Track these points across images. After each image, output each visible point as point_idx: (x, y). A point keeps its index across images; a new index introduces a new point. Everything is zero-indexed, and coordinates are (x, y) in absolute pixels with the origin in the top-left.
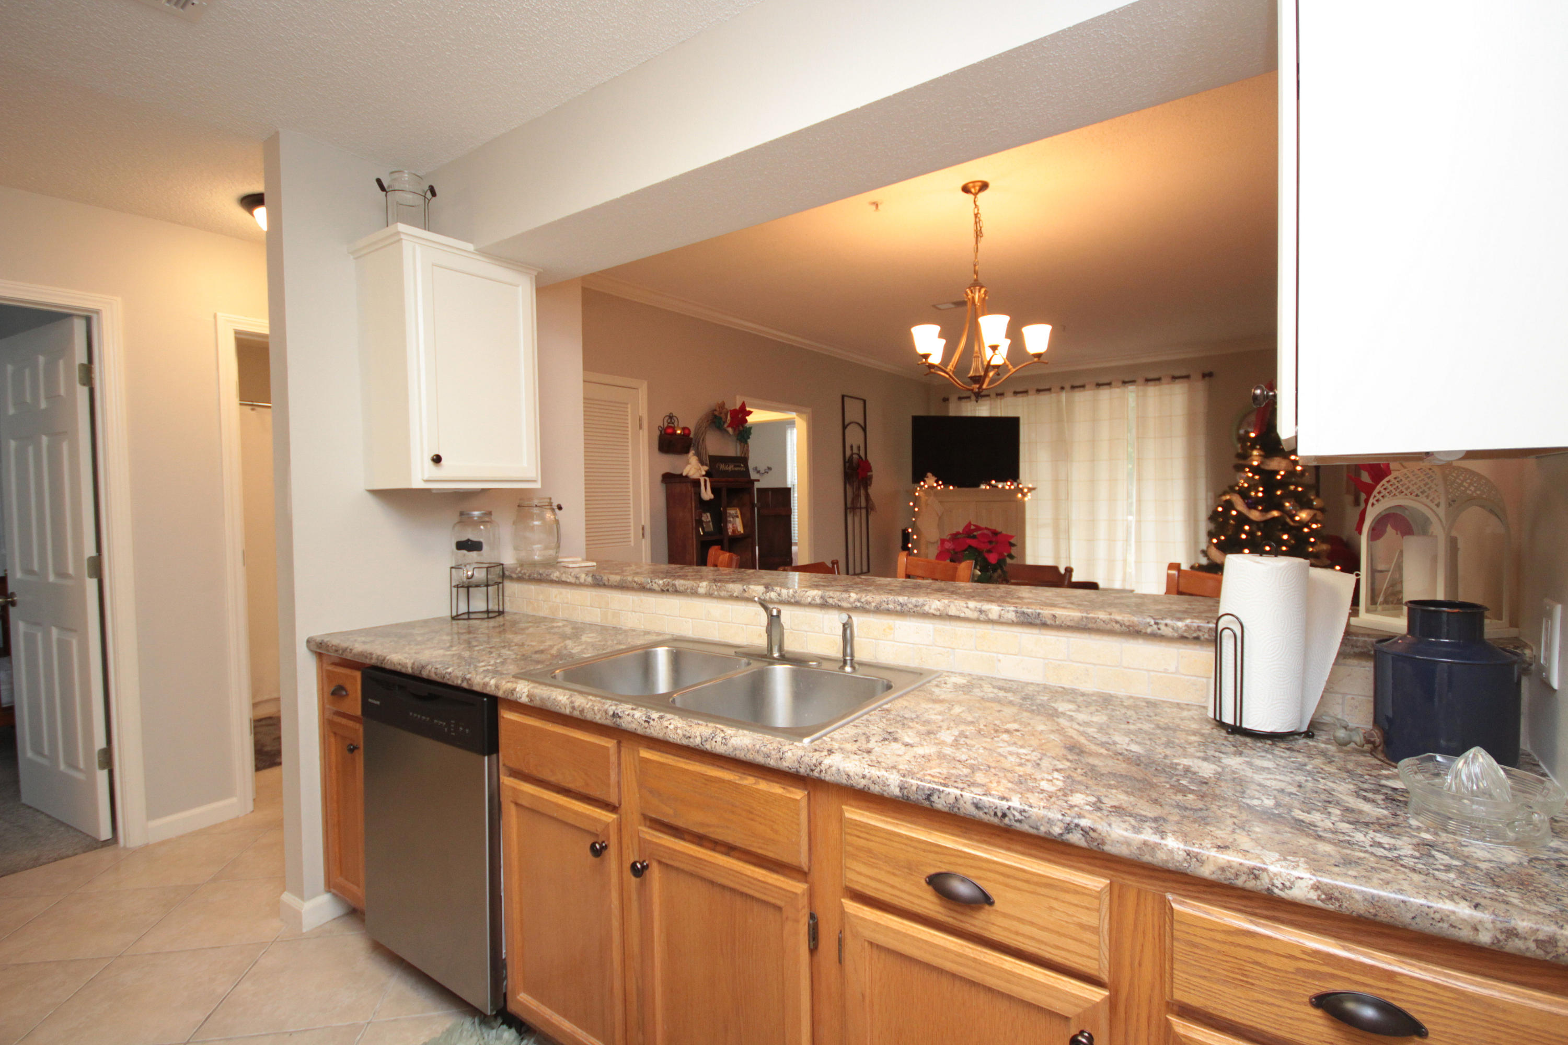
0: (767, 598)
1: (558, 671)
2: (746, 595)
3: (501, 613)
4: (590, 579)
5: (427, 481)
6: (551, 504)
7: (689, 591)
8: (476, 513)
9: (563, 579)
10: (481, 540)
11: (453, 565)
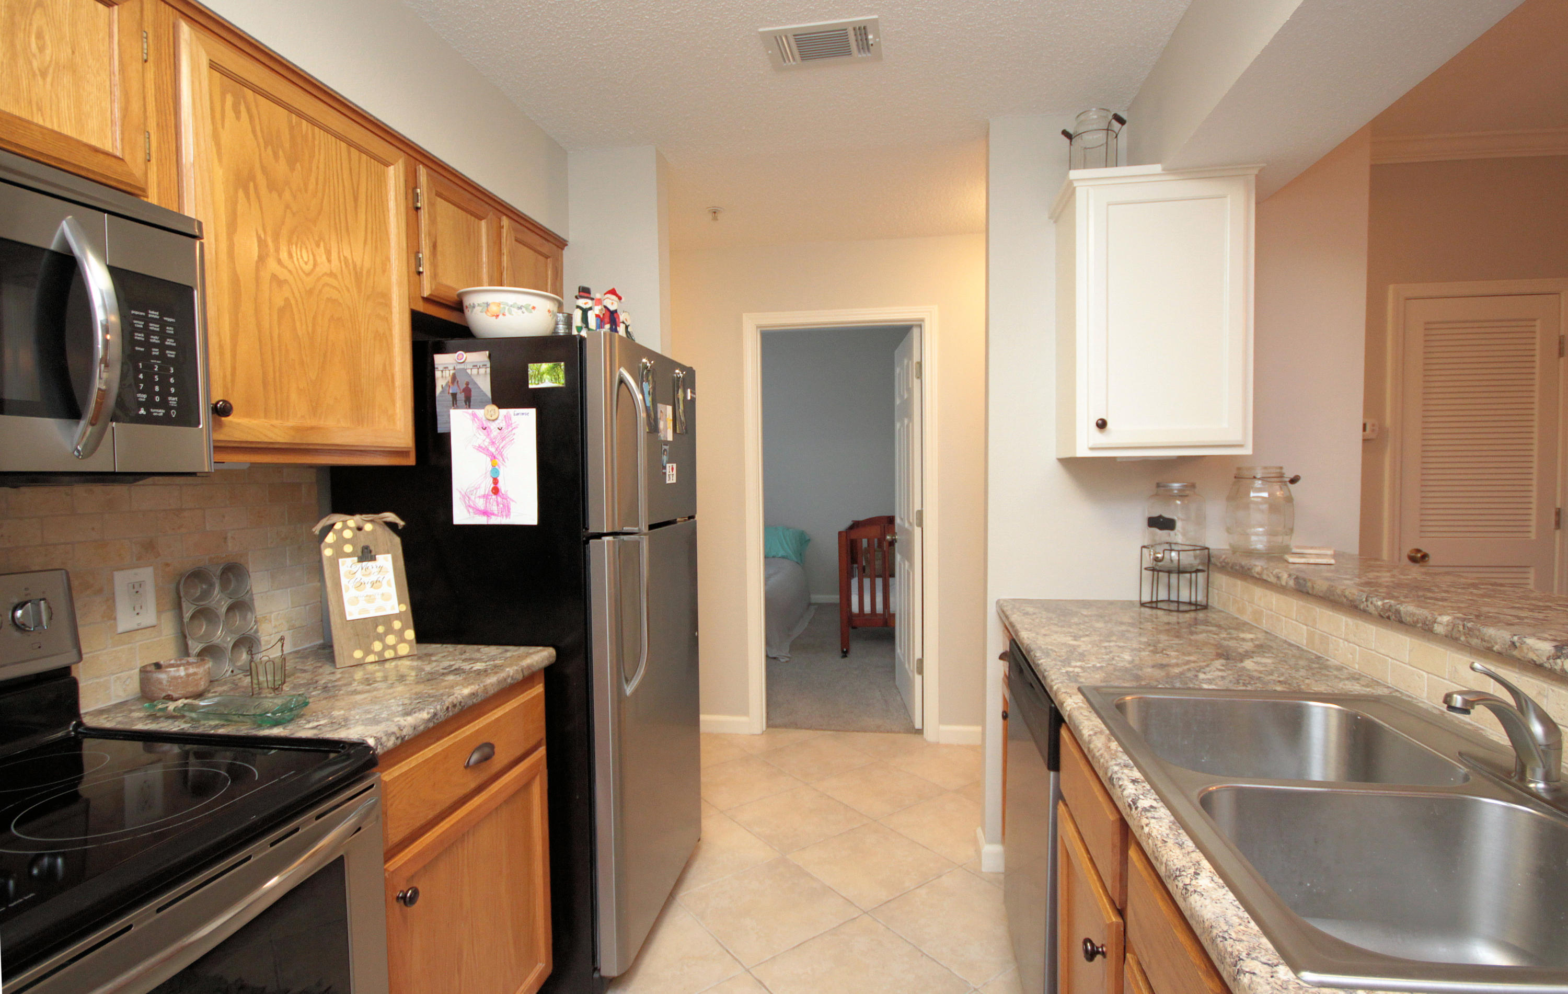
0: (1558, 668)
1: (1128, 698)
2: (1515, 653)
3: (1205, 607)
4: (1291, 583)
5: (1092, 449)
6: (1281, 476)
7: (1420, 625)
8: (1176, 485)
9: (1265, 577)
10: (1175, 518)
11: (1146, 544)
